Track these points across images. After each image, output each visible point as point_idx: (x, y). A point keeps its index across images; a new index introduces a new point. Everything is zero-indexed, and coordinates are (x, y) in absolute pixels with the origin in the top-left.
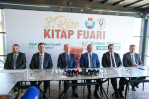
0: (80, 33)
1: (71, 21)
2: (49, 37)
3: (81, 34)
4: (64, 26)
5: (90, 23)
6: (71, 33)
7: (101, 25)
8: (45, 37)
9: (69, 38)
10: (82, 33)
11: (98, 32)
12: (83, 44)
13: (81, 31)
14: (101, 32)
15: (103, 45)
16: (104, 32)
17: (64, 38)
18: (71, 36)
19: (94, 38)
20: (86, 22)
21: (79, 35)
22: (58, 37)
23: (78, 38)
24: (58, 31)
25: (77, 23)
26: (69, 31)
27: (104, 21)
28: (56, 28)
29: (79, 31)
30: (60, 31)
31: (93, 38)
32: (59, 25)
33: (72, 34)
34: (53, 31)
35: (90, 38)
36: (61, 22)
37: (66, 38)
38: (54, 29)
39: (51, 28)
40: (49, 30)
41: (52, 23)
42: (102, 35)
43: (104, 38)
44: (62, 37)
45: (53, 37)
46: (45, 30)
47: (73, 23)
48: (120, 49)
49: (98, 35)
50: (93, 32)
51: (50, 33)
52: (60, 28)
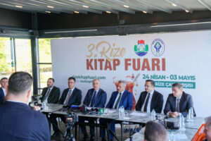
0: (129, 62)
1: (116, 47)
2: (92, 69)
3: (130, 64)
4: (108, 54)
5: (141, 48)
6: (116, 62)
7: (158, 50)
8: (88, 69)
9: (115, 69)
10: (131, 62)
11: (153, 60)
12: (133, 77)
13: (130, 60)
14: (158, 60)
15: (163, 80)
16: (164, 60)
17: (108, 69)
18: (117, 67)
19: (149, 69)
20: (135, 47)
21: (127, 65)
22: (101, 69)
23: (126, 69)
24: (101, 61)
25: (123, 49)
26: (114, 60)
27: (163, 43)
28: (99, 57)
29: (126, 60)
30: (103, 60)
31: (146, 69)
32: (102, 53)
33: (119, 64)
34: (95, 60)
35: (143, 69)
36: (104, 48)
37: (111, 69)
38: (97, 58)
39: (93, 58)
40: (91, 60)
41: (94, 52)
42: (161, 64)
43: (164, 69)
44: (106, 69)
45: (96, 69)
46: (88, 60)
47: (119, 49)
48: (194, 87)
49: (153, 65)
50: (146, 60)
51: (93, 64)
52: (104, 57)
